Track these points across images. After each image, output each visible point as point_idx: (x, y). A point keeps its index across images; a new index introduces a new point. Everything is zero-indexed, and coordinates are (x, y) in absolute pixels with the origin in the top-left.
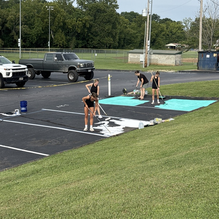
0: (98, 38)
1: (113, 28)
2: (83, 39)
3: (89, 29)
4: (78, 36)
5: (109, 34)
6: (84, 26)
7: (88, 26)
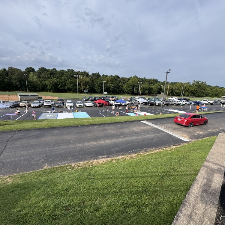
0: (198, 94)
1: (204, 91)
2: (193, 94)
3: (196, 91)
4: (192, 93)
5: (203, 93)
6: (195, 90)
7: (196, 90)
